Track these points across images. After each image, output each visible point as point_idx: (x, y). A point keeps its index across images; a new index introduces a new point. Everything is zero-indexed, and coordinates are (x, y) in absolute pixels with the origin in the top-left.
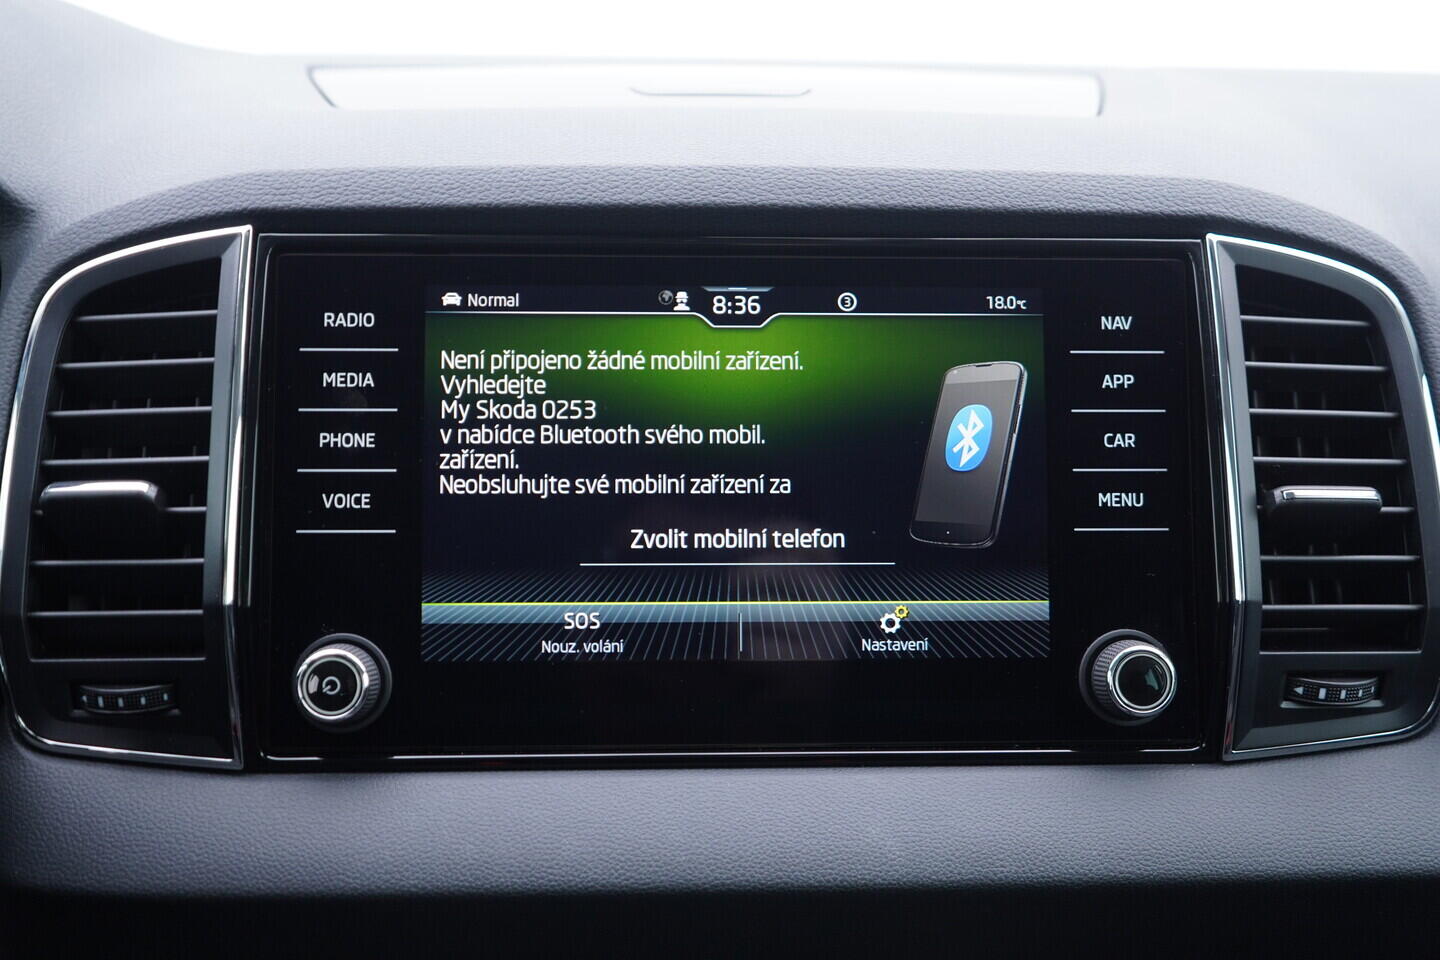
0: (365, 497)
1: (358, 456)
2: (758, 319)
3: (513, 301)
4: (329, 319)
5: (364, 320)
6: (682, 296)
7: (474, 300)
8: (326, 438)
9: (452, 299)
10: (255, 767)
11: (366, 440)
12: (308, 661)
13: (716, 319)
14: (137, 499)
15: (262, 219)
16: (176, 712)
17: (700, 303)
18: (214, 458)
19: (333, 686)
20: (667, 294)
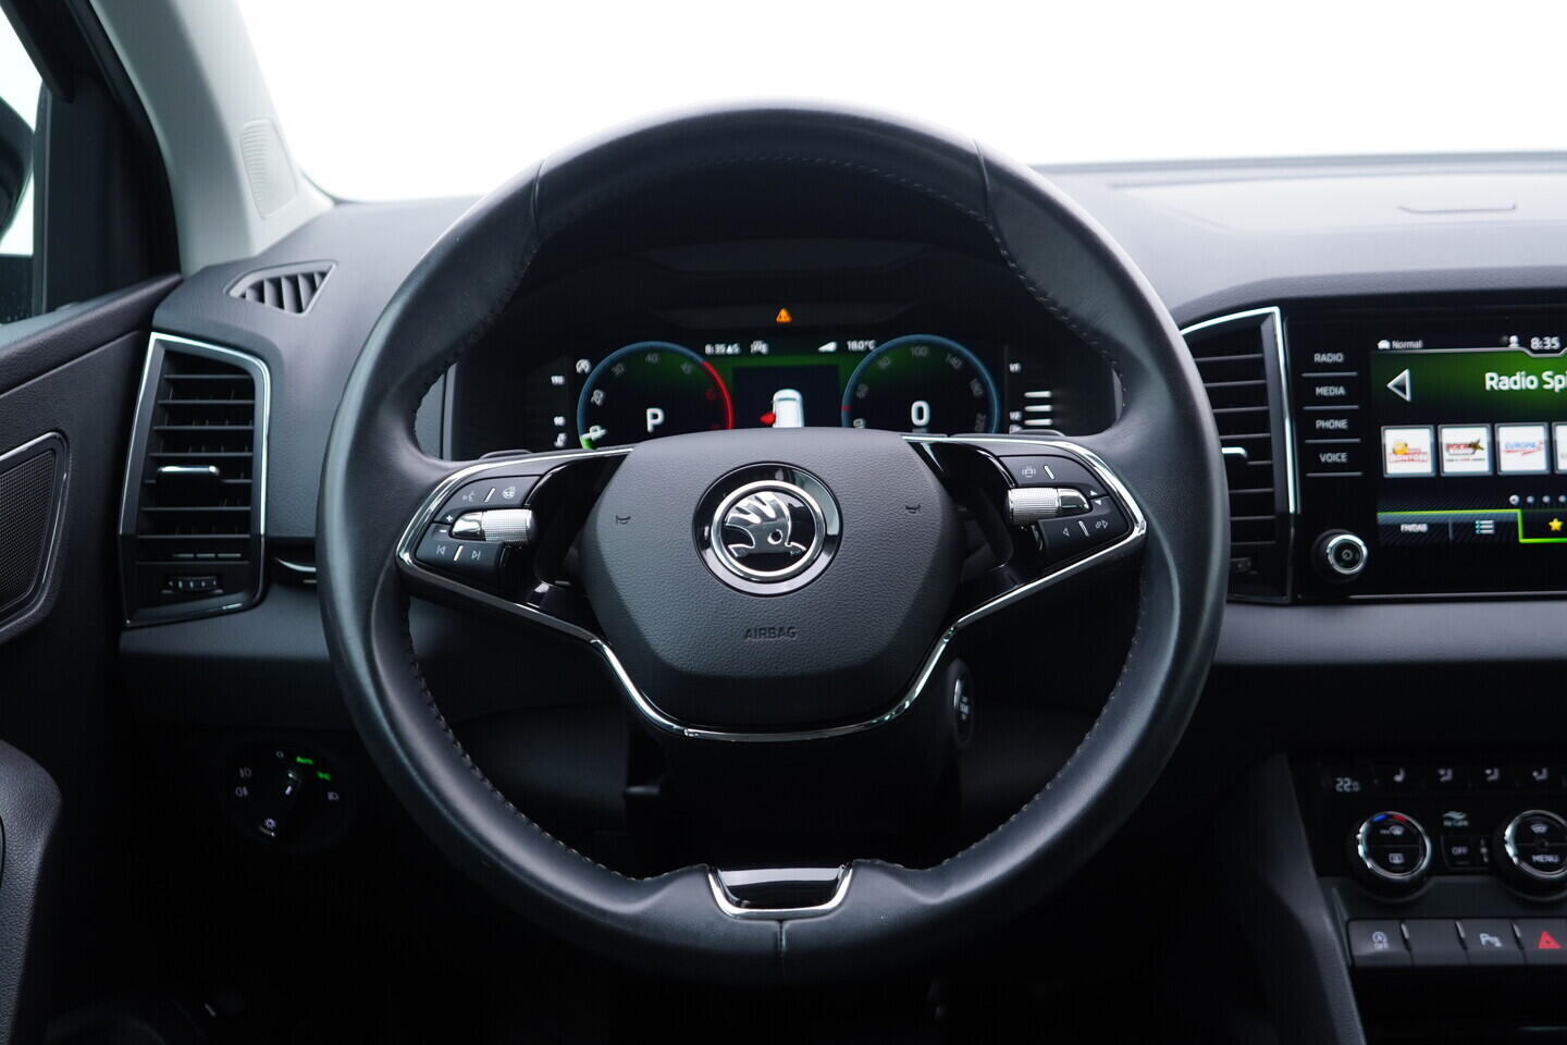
0: (1344, 455)
1: (1337, 433)
2: (1558, 351)
3: (1418, 344)
4: (1319, 358)
5: (1338, 358)
6: (1514, 339)
7: (1397, 345)
8: (1320, 424)
9: (1384, 345)
10: (1295, 603)
11: (1342, 424)
12: (1331, 544)
13: (1535, 352)
14: (1238, 456)
15: (1283, 304)
16: (1254, 572)
17: (1525, 342)
18: (1273, 434)
19: (1347, 555)
20: (1505, 338)
